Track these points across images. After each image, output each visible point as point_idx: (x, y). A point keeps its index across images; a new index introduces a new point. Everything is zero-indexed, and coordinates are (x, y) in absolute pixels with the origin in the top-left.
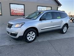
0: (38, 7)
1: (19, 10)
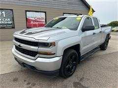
0: (64, 15)
1: (38, 20)
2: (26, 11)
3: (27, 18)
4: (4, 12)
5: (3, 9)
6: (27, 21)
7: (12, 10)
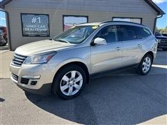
2: (64, 16)
3: (64, 25)
4: (39, 18)
5: (38, 15)
6: (64, 28)
7: (48, 15)
